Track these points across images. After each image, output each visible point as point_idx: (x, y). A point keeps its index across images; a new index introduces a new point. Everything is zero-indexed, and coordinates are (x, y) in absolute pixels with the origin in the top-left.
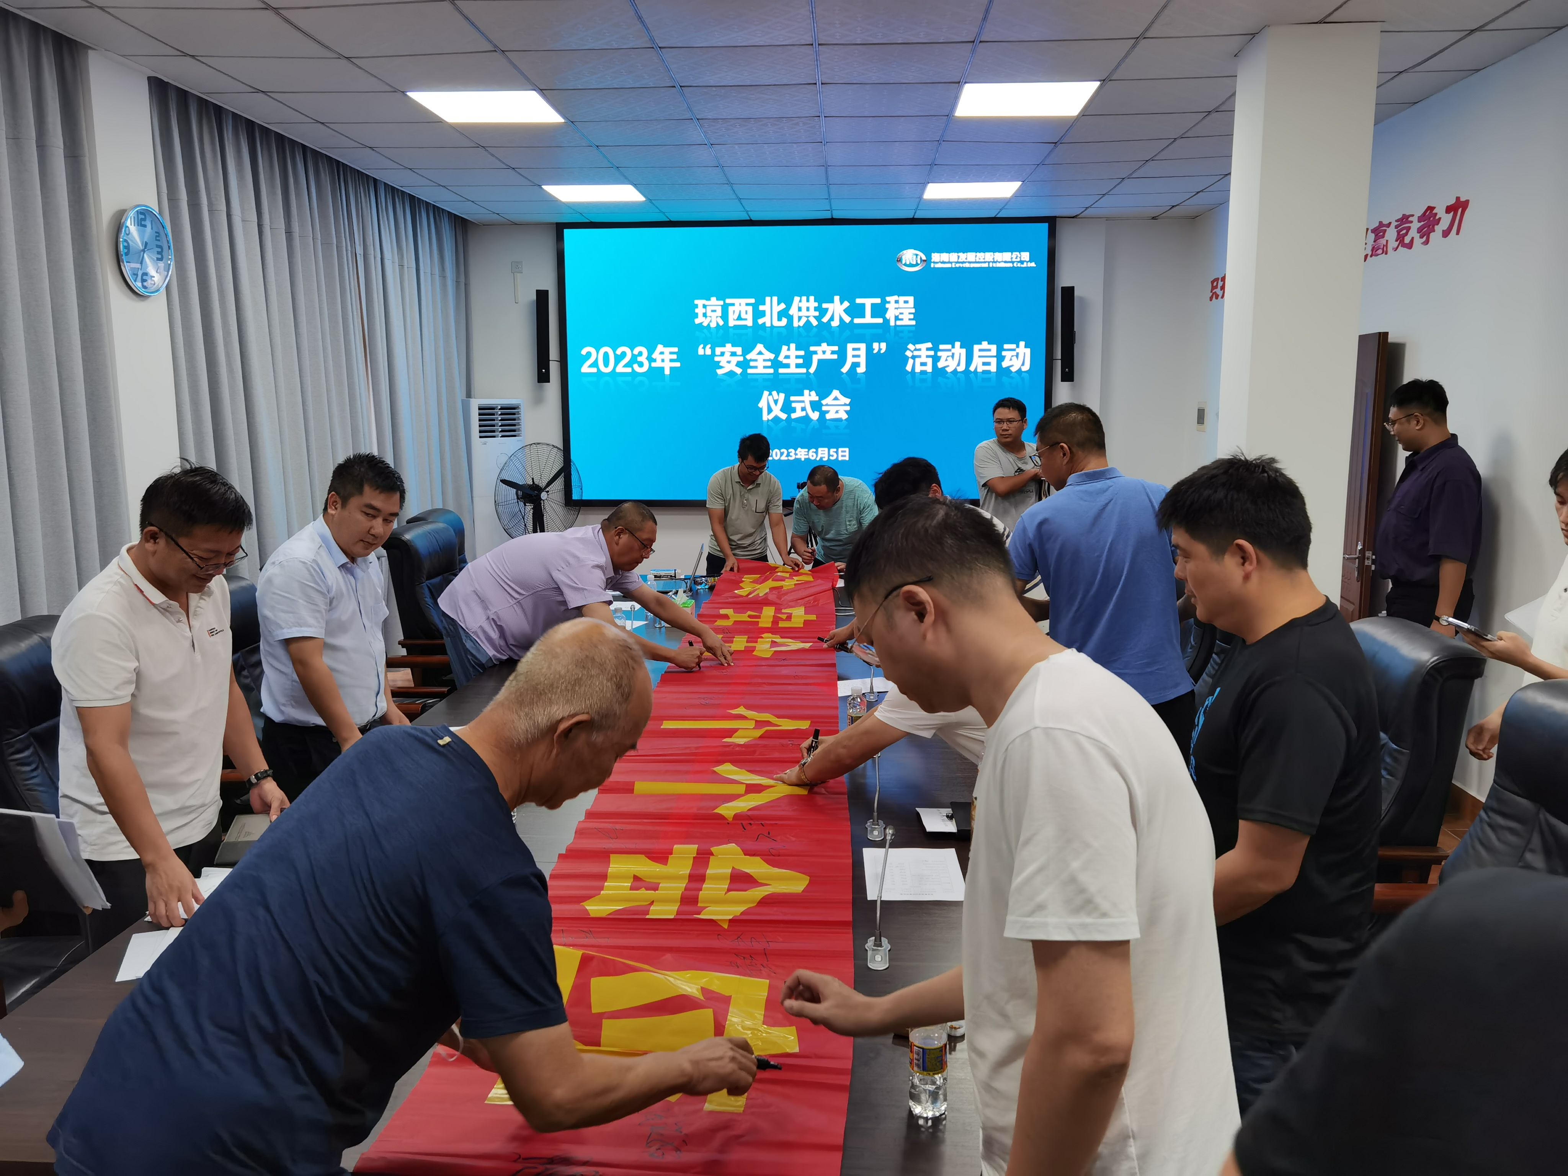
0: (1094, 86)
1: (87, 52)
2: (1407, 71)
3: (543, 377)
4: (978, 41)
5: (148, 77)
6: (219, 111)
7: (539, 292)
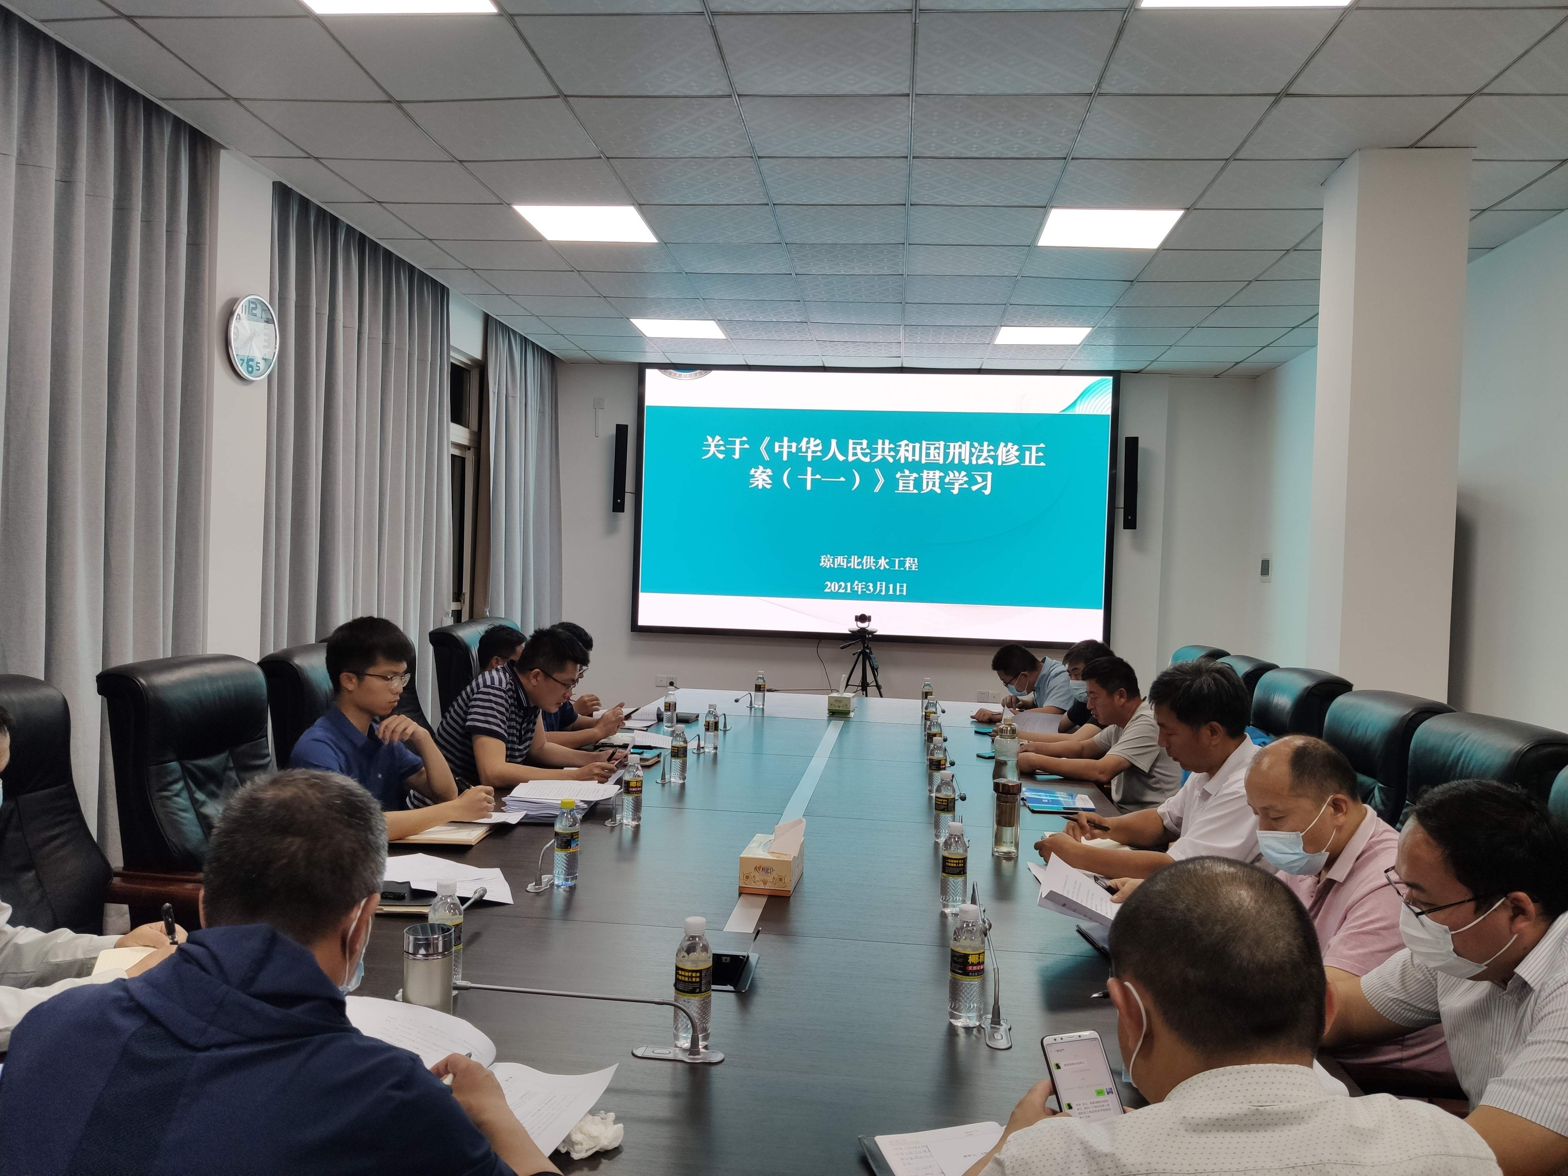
0: (1177, 214)
1: (219, 152)
2: (1490, 209)
3: (618, 507)
4: (1070, 158)
5: (273, 182)
6: (335, 221)
7: (619, 427)
